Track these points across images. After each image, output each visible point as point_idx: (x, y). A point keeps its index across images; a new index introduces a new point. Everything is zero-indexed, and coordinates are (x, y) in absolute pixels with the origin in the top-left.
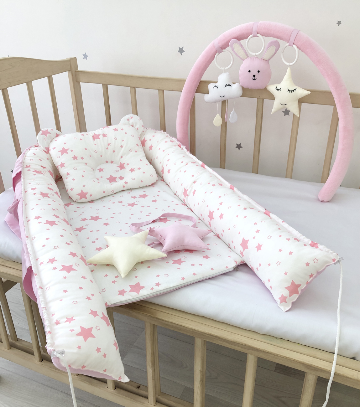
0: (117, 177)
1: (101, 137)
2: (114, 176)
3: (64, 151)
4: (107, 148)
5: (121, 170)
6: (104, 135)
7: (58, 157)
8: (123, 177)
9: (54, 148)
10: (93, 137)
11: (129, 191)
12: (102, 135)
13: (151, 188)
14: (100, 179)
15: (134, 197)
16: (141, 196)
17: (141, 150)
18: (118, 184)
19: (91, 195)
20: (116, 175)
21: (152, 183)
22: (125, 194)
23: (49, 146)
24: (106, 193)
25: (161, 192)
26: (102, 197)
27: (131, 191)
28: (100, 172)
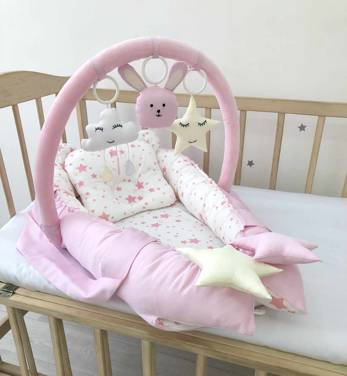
0: (136, 197)
1: (118, 153)
2: (133, 196)
3: (82, 168)
5: (139, 189)
6: (122, 152)
7: (76, 174)
8: (142, 198)
9: (71, 164)
10: (111, 153)
12: (119, 151)
13: (170, 208)
15: (156, 217)
16: (162, 216)
17: (159, 168)
18: (138, 205)
19: (113, 218)
20: (136, 195)
21: (171, 204)
22: (145, 214)
23: (64, 162)
24: (127, 215)
25: (182, 212)
26: (122, 218)
27: (151, 211)
28: (118, 191)
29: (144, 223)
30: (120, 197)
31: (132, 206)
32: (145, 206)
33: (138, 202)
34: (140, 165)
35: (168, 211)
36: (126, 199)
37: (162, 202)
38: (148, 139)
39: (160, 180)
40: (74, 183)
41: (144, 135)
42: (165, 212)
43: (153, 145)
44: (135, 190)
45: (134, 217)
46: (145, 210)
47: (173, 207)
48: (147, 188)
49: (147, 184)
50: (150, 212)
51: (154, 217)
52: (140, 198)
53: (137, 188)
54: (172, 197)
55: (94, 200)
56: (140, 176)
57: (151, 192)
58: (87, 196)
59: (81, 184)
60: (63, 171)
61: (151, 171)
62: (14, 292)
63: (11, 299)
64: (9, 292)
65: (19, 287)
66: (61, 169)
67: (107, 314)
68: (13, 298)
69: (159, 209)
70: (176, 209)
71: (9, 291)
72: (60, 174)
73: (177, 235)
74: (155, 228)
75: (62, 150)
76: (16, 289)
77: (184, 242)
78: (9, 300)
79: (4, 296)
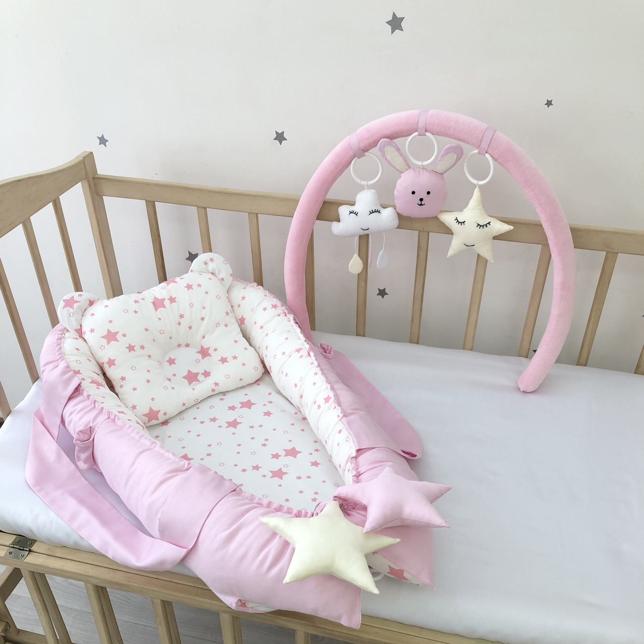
0: (199, 373)
1: (167, 303)
2: (194, 371)
3: (111, 337)
4: (179, 324)
5: (203, 358)
6: (172, 300)
7: (102, 347)
8: (210, 372)
9: (92, 331)
10: (154, 303)
11: (221, 397)
12: (168, 299)
13: (255, 386)
14: (173, 378)
15: (232, 408)
16: (243, 405)
17: (234, 321)
18: (204, 387)
19: (165, 414)
20: (198, 369)
21: (255, 380)
22: (215, 401)
23: (81, 325)
24: (187, 406)
25: (274, 394)
26: (180, 412)
27: (225, 395)
28: (170, 365)
29: (214, 420)
30: (174, 375)
31: (193, 389)
32: (214, 387)
33: (203, 381)
34: (203, 319)
35: (250, 394)
36: (183, 378)
37: (241, 380)
38: (214, 269)
39: (236, 342)
40: (101, 361)
41: (206, 263)
42: (246, 395)
43: (223, 279)
44: (198, 361)
45: (198, 408)
46: (214, 393)
47: (259, 384)
48: (216, 357)
49: (216, 350)
50: (224, 397)
51: (230, 408)
52: (207, 374)
53: (199, 356)
54: (256, 369)
55: (135, 389)
56: (204, 337)
57: (223, 363)
58: (122, 383)
59: (111, 363)
60: (81, 340)
61: (222, 327)
62: (29, 549)
63: (28, 561)
64: (23, 550)
65: (35, 541)
66: (78, 337)
68: (31, 559)
69: (237, 389)
70: (263, 389)
71: (21, 548)
72: (77, 349)
73: (266, 443)
74: (232, 429)
75: (75, 305)
76: (32, 544)
77: (276, 456)
78: (25, 562)
79: (17, 557)
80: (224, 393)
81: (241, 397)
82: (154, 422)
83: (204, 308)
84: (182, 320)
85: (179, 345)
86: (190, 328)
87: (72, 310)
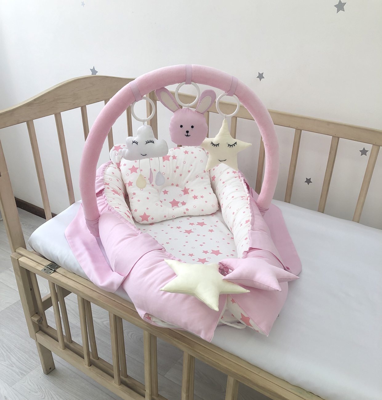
0: (179, 202)
1: (171, 158)
2: (177, 200)
3: (134, 170)
4: (175, 171)
6: (174, 157)
7: (127, 175)
8: (186, 203)
9: (125, 165)
10: (163, 157)
11: (188, 218)
13: (211, 216)
14: (164, 202)
15: (192, 224)
16: (199, 224)
17: (208, 177)
18: (179, 210)
19: (152, 219)
20: (180, 200)
21: (212, 213)
22: (185, 219)
23: (120, 162)
24: (167, 218)
25: (219, 222)
26: (162, 220)
27: (191, 217)
28: (164, 194)
29: (179, 228)
30: (165, 200)
31: (173, 210)
32: (186, 212)
33: (180, 207)
34: (189, 171)
35: (206, 220)
36: (170, 202)
37: (202, 210)
39: (205, 188)
40: (125, 183)
42: (203, 219)
43: (208, 153)
44: (180, 195)
45: (173, 221)
46: (185, 215)
47: (213, 216)
48: (191, 194)
49: (192, 190)
50: (190, 218)
51: (190, 224)
52: (184, 204)
53: (183, 193)
54: (213, 206)
55: (139, 201)
56: (187, 182)
57: (194, 199)
58: (133, 196)
59: (130, 184)
60: (117, 170)
61: (199, 179)
62: (55, 270)
63: (52, 276)
64: (52, 270)
65: (60, 267)
66: (117, 168)
67: (120, 303)
68: (54, 275)
69: (199, 216)
70: (214, 219)
71: (51, 268)
72: (113, 173)
73: (203, 244)
74: (187, 234)
75: (120, 150)
76: (57, 268)
77: (206, 252)
78: (50, 276)
79: (47, 273)
80: (191, 216)
81: (200, 220)
82: (145, 222)
83: (191, 165)
84: (177, 170)
85: (172, 184)
86: (181, 175)
87: (117, 152)
